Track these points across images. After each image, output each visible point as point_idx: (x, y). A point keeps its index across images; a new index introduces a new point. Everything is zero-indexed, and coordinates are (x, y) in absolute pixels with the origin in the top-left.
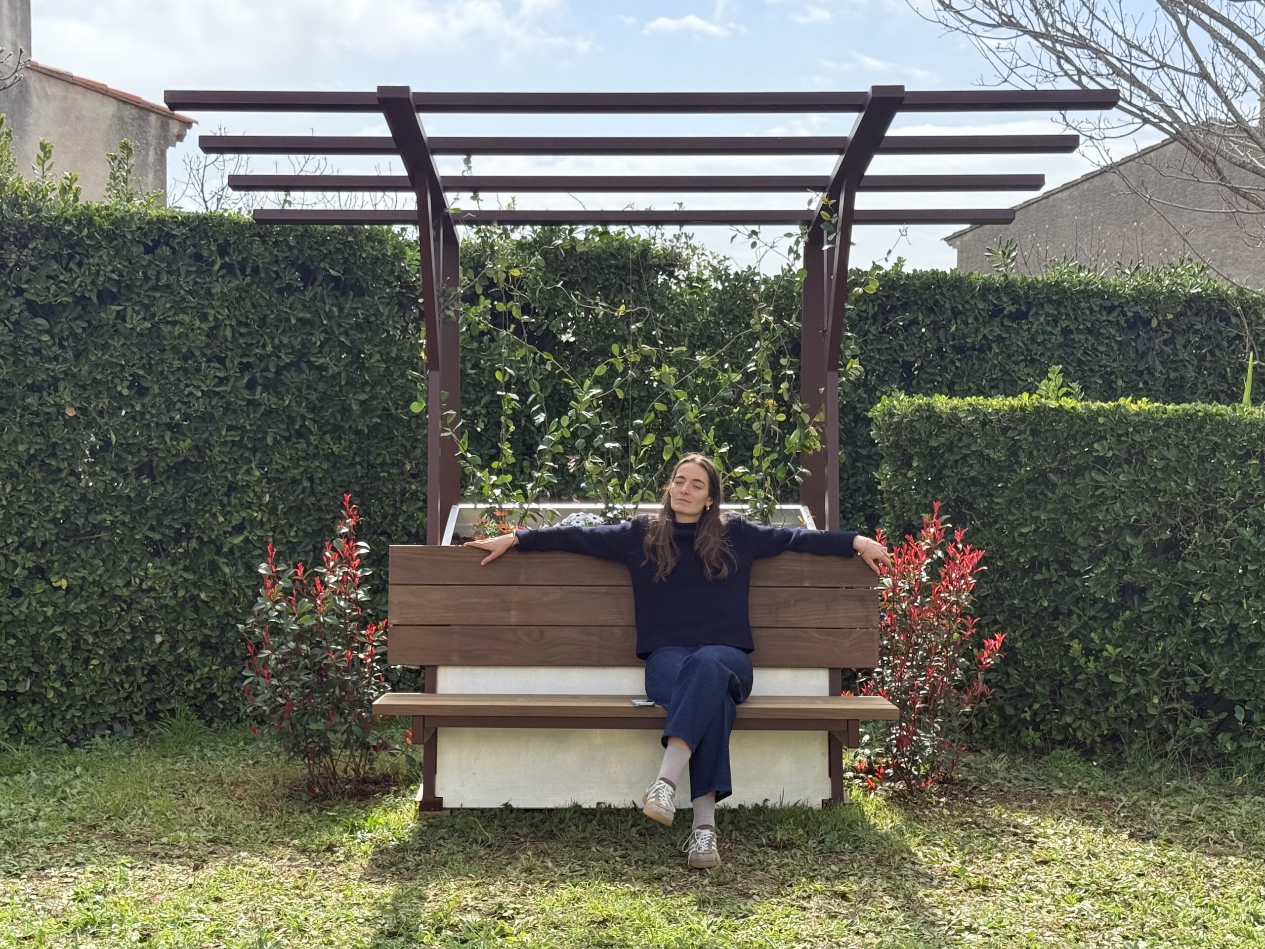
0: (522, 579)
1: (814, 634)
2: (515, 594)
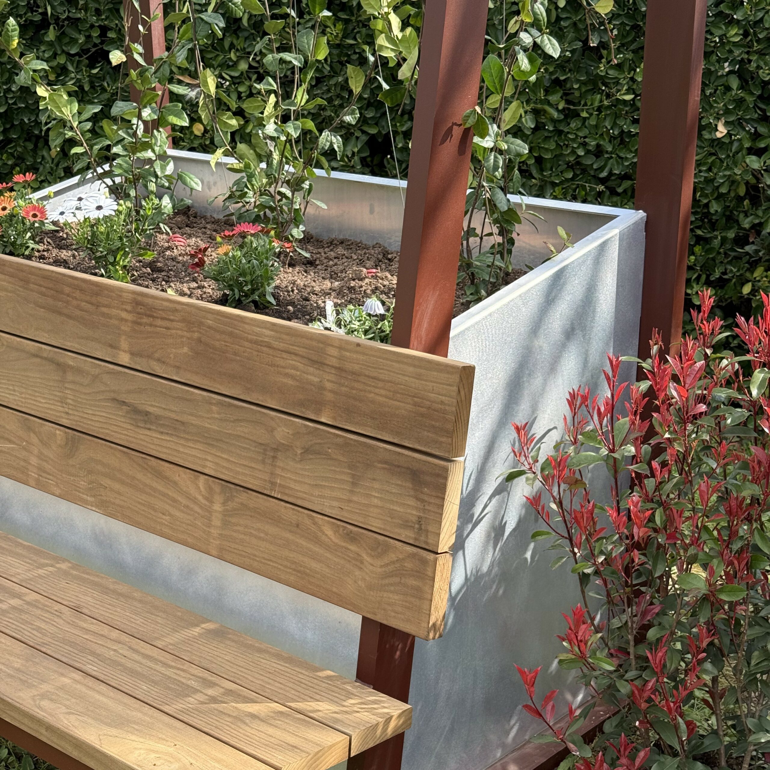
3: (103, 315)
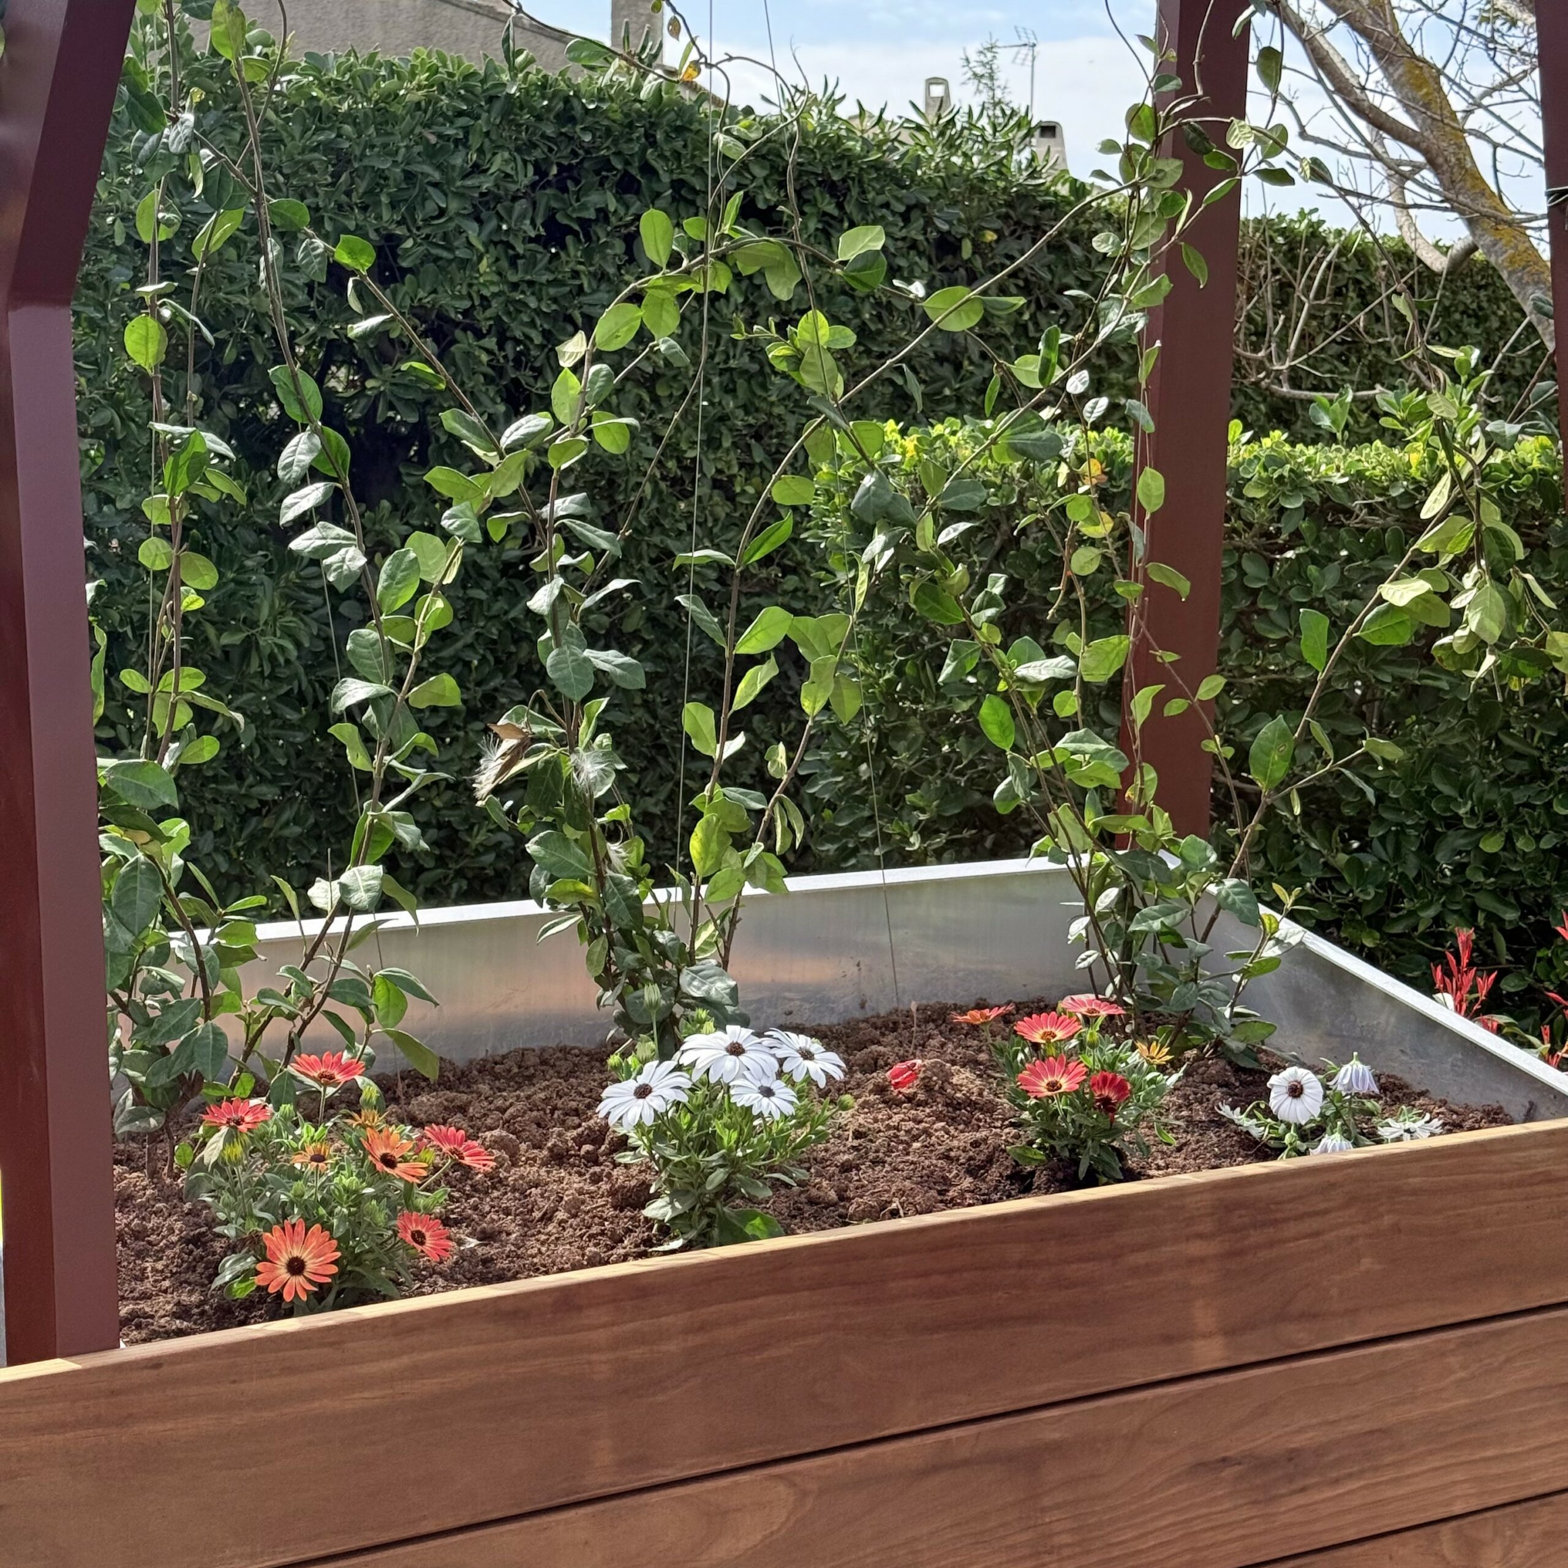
3: (1135, 1271)
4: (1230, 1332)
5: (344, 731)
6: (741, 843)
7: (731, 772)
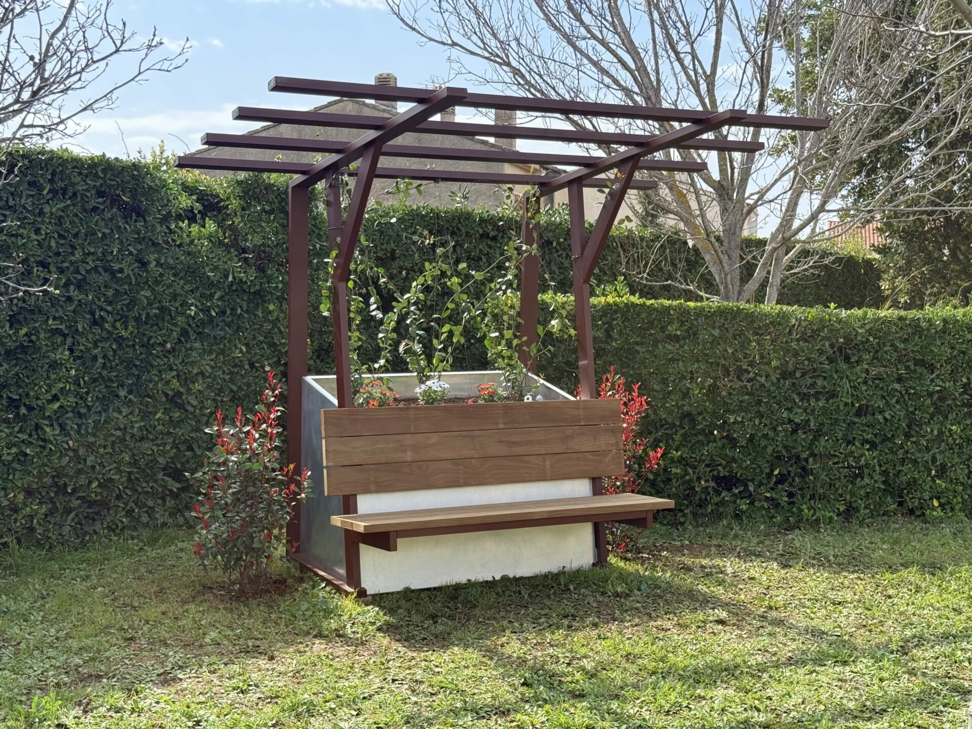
0: (412, 430)
1: (589, 456)
2: (408, 440)
4: (505, 424)
5: (379, 341)
6: (442, 361)
7: (440, 350)
